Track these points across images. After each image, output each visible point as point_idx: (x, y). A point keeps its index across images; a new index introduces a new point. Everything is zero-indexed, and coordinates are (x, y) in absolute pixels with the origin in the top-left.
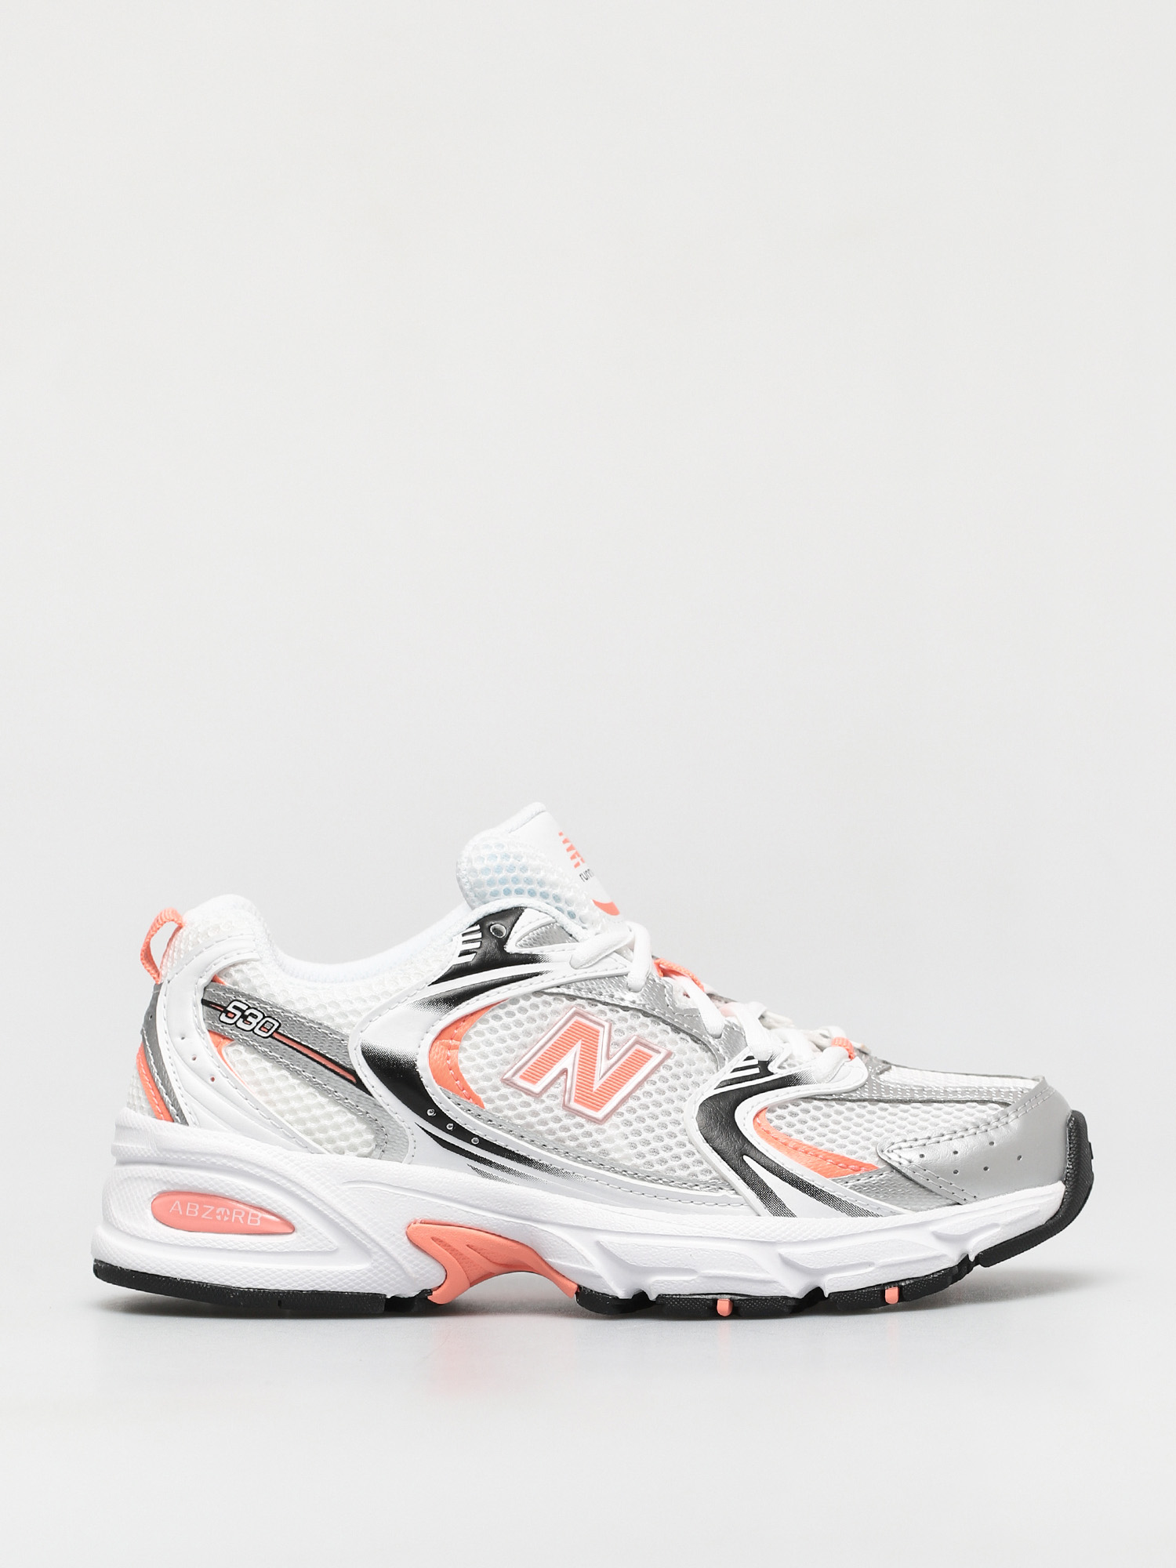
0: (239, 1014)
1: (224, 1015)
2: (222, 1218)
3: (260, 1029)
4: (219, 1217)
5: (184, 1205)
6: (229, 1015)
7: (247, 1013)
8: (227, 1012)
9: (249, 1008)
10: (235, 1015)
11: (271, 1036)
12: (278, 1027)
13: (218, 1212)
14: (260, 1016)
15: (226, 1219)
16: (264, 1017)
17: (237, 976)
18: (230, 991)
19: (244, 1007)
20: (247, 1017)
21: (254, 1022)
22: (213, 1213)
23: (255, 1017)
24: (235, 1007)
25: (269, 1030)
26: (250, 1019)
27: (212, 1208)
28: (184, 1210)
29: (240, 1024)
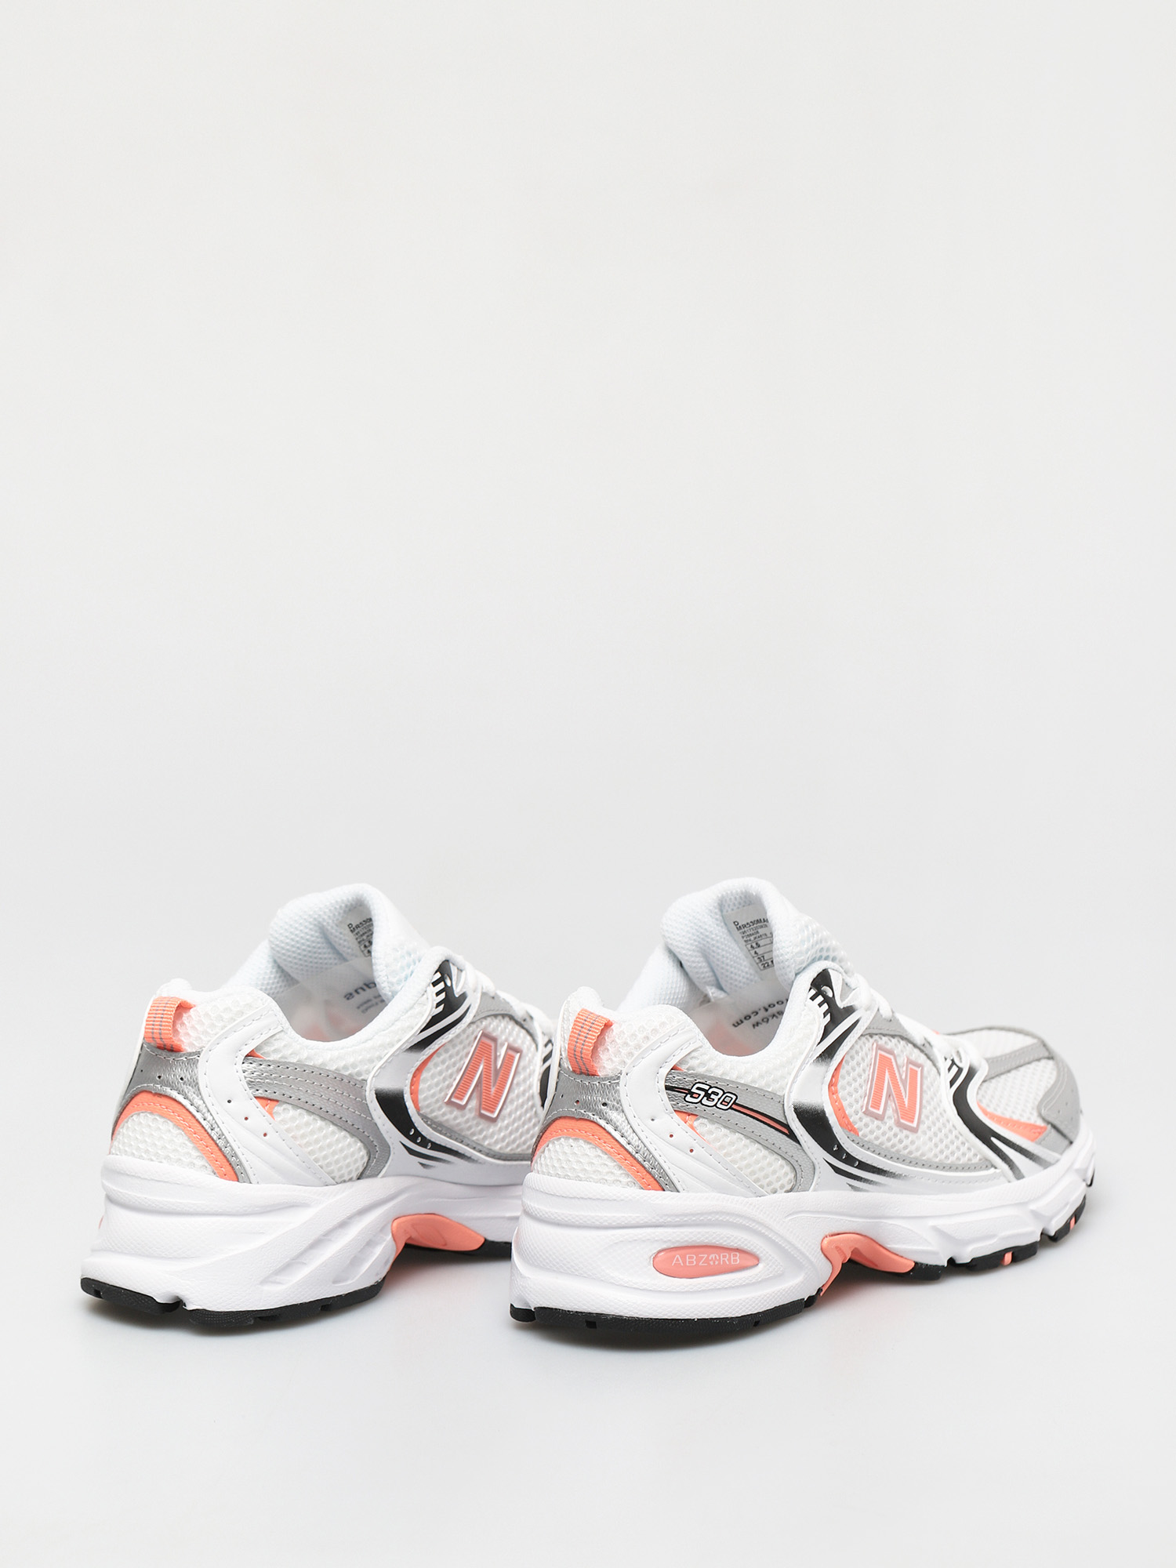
0: (703, 1093)
1: (689, 1096)
2: (714, 1263)
3: (721, 1103)
4: (712, 1263)
5: (683, 1258)
6: (694, 1095)
7: (710, 1092)
8: (692, 1094)
9: (711, 1087)
10: (699, 1095)
11: (731, 1108)
12: (736, 1099)
13: (710, 1258)
14: (721, 1093)
15: (717, 1263)
16: (724, 1093)
17: (692, 1063)
18: (692, 1076)
19: (707, 1087)
20: (710, 1095)
21: (716, 1098)
22: (707, 1260)
23: (717, 1094)
24: (698, 1088)
25: (728, 1103)
26: (713, 1096)
27: (706, 1256)
28: (684, 1262)
29: (705, 1101)
